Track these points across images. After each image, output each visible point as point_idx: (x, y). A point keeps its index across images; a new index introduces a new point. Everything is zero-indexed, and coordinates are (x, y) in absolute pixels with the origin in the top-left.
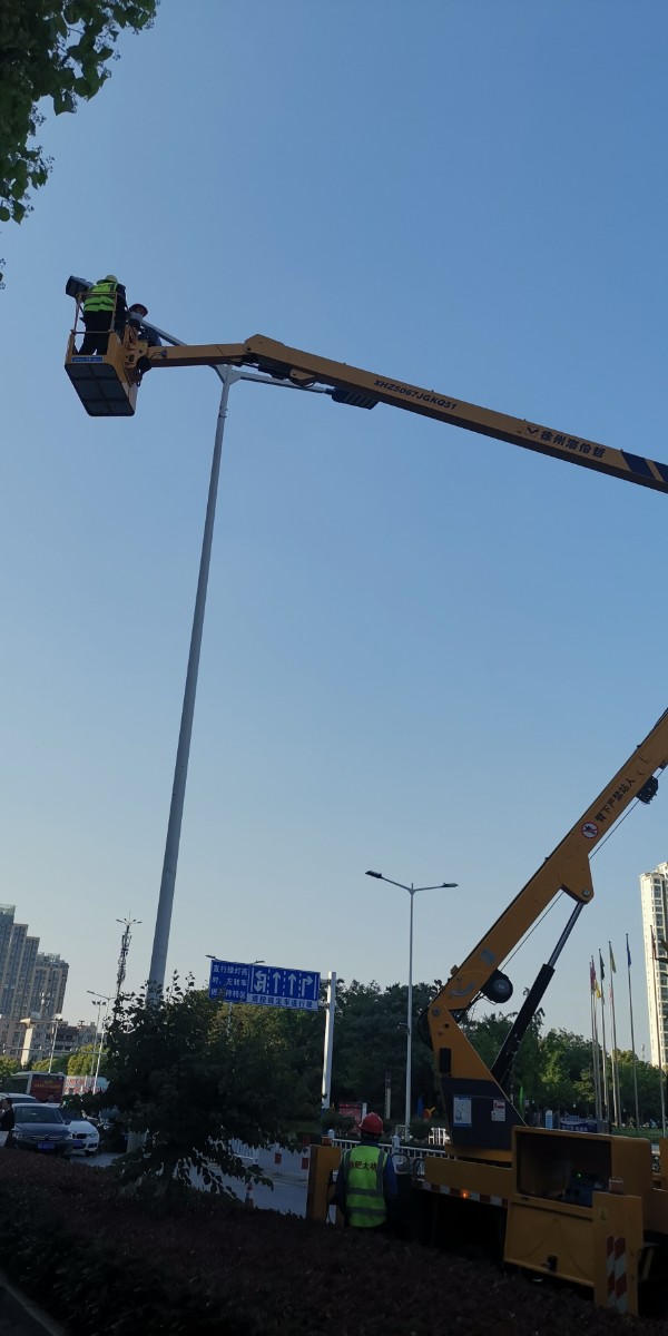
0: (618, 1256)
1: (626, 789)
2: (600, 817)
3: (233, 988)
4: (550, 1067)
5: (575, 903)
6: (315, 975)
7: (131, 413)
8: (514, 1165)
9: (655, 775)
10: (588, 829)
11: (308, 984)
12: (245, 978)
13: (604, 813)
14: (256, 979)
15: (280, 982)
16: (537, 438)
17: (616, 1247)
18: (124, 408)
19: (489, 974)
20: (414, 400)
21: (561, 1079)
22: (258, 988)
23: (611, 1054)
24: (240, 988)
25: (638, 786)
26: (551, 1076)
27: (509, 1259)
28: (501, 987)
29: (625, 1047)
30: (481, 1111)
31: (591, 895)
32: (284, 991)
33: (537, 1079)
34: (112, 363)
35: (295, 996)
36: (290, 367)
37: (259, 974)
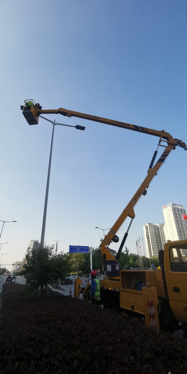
0: (151, 307)
1: (140, 193)
2: (135, 199)
3: (74, 250)
4: (131, 260)
5: (131, 219)
6: (88, 247)
7: (37, 123)
8: (121, 280)
9: (146, 190)
10: (133, 202)
11: (86, 249)
12: (76, 248)
13: (136, 198)
14: (77, 248)
15: (82, 248)
16: (116, 123)
17: (150, 304)
18: (36, 123)
19: (113, 236)
20: (91, 118)
21: (133, 262)
22: (78, 250)
23: (141, 256)
24: (75, 250)
25: (142, 192)
26: (131, 261)
27: (121, 306)
28: (116, 238)
29: (143, 255)
30: (113, 267)
31: (135, 216)
32: (83, 250)
33: (129, 262)
34: (32, 111)
35: (85, 251)
36: (67, 113)
37: (78, 247)
